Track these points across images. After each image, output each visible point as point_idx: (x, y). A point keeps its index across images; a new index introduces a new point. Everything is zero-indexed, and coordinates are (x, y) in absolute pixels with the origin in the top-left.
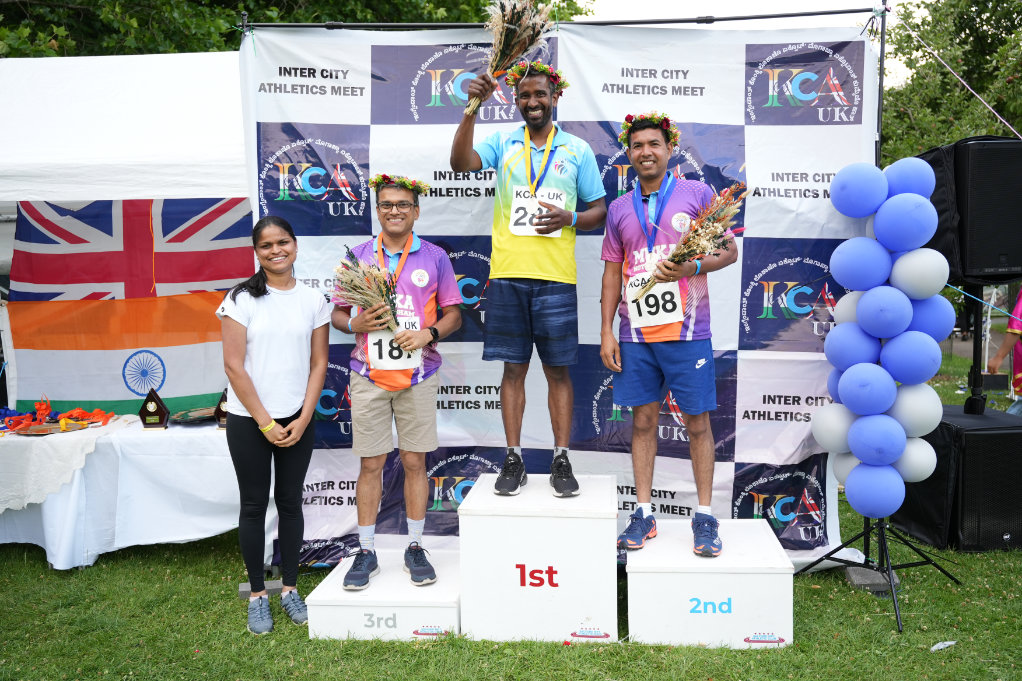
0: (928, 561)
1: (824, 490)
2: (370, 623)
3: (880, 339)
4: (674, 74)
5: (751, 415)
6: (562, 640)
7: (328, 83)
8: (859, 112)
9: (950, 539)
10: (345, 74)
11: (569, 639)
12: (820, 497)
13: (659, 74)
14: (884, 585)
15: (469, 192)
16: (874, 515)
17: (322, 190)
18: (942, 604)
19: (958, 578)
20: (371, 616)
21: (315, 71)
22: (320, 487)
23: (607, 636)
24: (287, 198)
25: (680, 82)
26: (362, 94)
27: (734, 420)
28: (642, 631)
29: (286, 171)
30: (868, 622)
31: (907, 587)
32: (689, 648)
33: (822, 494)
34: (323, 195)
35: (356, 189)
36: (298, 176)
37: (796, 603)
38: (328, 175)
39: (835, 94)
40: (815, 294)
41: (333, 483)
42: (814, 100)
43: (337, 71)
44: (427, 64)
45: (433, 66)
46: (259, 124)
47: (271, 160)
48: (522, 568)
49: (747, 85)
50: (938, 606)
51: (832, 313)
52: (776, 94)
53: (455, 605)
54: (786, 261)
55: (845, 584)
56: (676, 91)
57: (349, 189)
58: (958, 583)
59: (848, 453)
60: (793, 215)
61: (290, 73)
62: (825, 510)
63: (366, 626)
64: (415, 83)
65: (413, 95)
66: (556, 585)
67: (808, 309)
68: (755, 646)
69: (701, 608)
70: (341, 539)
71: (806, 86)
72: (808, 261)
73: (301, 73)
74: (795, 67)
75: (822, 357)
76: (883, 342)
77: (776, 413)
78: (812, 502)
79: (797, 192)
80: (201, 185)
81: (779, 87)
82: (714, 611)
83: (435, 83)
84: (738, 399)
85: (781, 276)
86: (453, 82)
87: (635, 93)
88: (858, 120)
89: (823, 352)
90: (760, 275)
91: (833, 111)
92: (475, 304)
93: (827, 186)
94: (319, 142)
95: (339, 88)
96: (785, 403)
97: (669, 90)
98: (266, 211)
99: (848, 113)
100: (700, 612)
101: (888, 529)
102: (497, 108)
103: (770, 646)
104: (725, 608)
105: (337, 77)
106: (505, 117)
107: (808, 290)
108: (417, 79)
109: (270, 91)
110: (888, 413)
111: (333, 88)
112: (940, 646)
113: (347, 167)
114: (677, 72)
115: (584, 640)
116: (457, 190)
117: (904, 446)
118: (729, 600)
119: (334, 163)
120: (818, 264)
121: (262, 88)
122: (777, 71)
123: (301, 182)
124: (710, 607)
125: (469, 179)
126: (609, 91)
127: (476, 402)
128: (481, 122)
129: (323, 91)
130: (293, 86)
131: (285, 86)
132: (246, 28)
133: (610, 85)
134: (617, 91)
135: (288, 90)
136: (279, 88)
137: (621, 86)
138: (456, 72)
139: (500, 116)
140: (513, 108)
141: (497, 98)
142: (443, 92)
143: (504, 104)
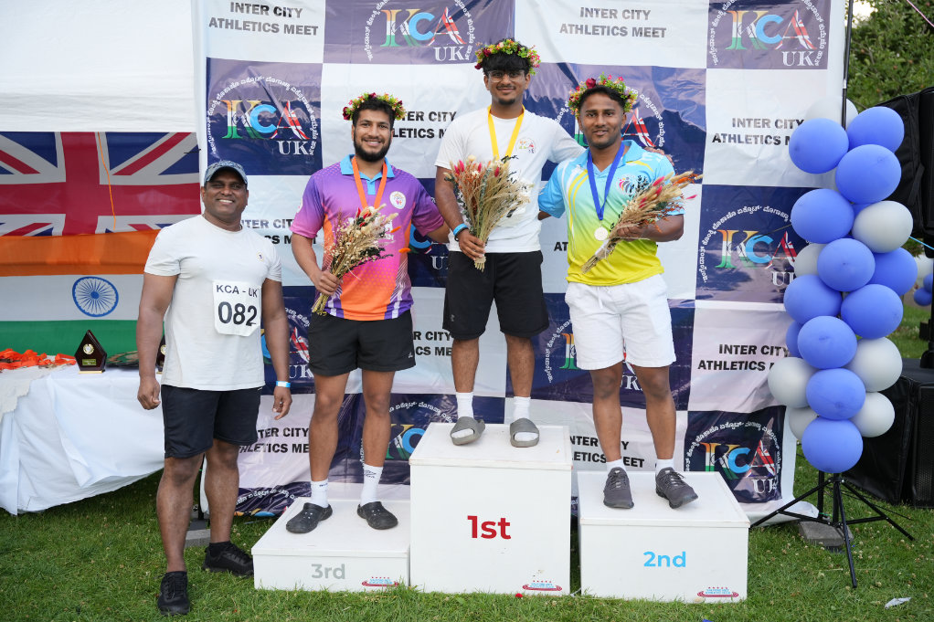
0: (883, 517)
1: (780, 442)
2: (318, 574)
3: (841, 293)
4: (636, 13)
5: (707, 364)
6: (514, 593)
7: (281, 21)
8: (825, 57)
9: (903, 494)
10: (299, 12)
11: (521, 591)
12: (775, 450)
13: (619, 14)
14: (838, 540)
15: (422, 133)
16: (829, 470)
17: (272, 128)
18: (896, 560)
19: (912, 534)
20: (320, 566)
21: (268, 8)
22: (264, 433)
23: (559, 589)
24: (235, 136)
25: (641, 23)
26: (315, 33)
27: (689, 370)
28: (594, 585)
29: (234, 108)
30: (822, 578)
31: (861, 543)
32: (642, 601)
33: (778, 447)
34: (272, 134)
35: (306, 128)
36: (246, 114)
37: (750, 557)
38: (278, 113)
39: (800, 37)
40: (774, 244)
41: (277, 430)
42: (778, 44)
43: (290, 10)
45: (388, 6)
46: (209, 60)
47: (220, 96)
48: (474, 519)
49: (710, 26)
50: (892, 562)
51: (791, 263)
52: (739, 36)
53: (406, 556)
54: (745, 209)
55: (798, 539)
56: (639, 32)
57: (299, 128)
58: (911, 538)
59: (806, 407)
60: (752, 163)
61: (242, 9)
62: (781, 463)
63: (313, 576)
64: (370, 22)
65: (367, 34)
66: (509, 537)
67: (767, 258)
68: (709, 600)
69: (655, 561)
70: (286, 487)
71: (770, 29)
72: (767, 209)
73: (254, 9)
74: (758, 9)
75: (781, 307)
76: (844, 294)
77: (733, 363)
78: (768, 454)
79: (759, 139)
80: (146, 119)
81: (742, 29)
82: (668, 565)
83: (390, 23)
84: (694, 348)
85: (740, 225)
86: (408, 22)
87: (594, 33)
88: (823, 65)
89: (782, 302)
90: (719, 223)
91: (798, 56)
92: (427, 249)
93: (790, 133)
94: (270, 80)
95: (292, 26)
96: (742, 353)
97: (630, 31)
98: (214, 149)
99: (813, 57)
100: (654, 565)
101: (844, 484)
102: (453, 48)
103: (724, 600)
104: (679, 561)
105: (290, 16)
106: (461, 58)
107: (768, 240)
108: (371, 19)
109: (221, 26)
110: (847, 367)
111: (286, 26)
112: (894, 602)
113: (297, 105)
114: (638, 12)
115: (537, 593)
116: (410, 130)
117: (864, 400)
118: (684, 553)
119: (284, 100)
120: (778, 213)
121: (213, 23)
122: (742, 13)
123: (250, 120)
124: (664, 561)
125: (422, 119)
126: (566, 32)
127: (425, 348)
128: (436, 62)
129: (275, 29)
130: (245, 22)
131: (237, 22)
133: (569, 25)
134: (577, 32)
135: (241, 25)
136: (230, 24)
137: (579, 27)
138: (412, 11)
139: (456, 56)
140: (470, 48)
141: (453, 38)
142: (398, 33)
143: (460, 45)
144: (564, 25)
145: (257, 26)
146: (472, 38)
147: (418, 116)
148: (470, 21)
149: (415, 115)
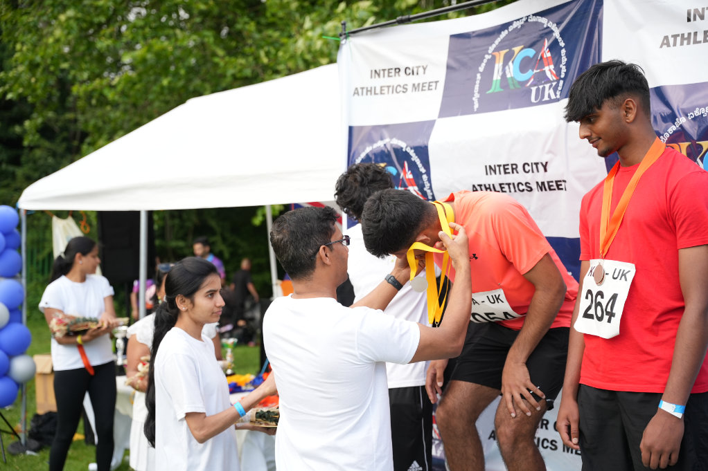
7: (410, 80)
10: (425, 69)
15: (521, 187)
21: (400, 70)
26: (436, 89)
35: (421, 188)
38: (398, 174)
43: (418, 67)
44: (494, 46)
45: (498, 49)
46: (351, 129)
57: (416, 188)
61: (379, 75)
64: (481, 69)
65: (478, 82)
73: (389, 73)
83: (498, 66)
86: (512, 62)
87: (705, 42)
94: (393, 141)
95: (419, 84)
102: (547, 86)
105: (417, 74)
106: (553, 97)
108: (483, 65)
109: (362, 94)
121: (356, 92)
125: (517, 172)
126: (669, 46)
127: (552, 441)
128: (532, 105)
129: (405, 90)
130: (381, 87)
131: (375, 88)
132: (343, 36)
133: (672, 36)
134: (682, 44)
135: (378, 91)
136: (370, 91)
137: (686, 36)
138: (516, 49)
139: (549, 96)
141: (548, 74)
142: (504, 76)
143: (554, 81)
144: (666, 38)
145: (391, 89)
146: (564, 70)
147: (513, 169)
148: (563, 51)
149: (510, 167)
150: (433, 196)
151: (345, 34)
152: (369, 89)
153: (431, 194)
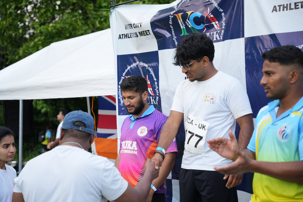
21: (132, 25)
35: (154, 89)
45: (176, 13)
46: (117, 56)
47: (124, 74)
57: (151, 89)
61: (128, 27)
64: (171, 23)
87: (296, 8)
94: (141, 63)
98: (122, 102)
108: (171, 21)
109: (123, 38)
126: (276, 11)
131: (128, 34)
132: (112, 8)
133: (278, 6)
134: (283, 10)
135: (129, 36)
136: (126, 36)
137: (285, 6)
139: (216, 38)
140: (223, 31)
141: (215, 26)
143: (219, 30)
144: (275, 7)
146: (224, 25)
148: (223, 15)
150: (159, 93)
151: (113, 6)
152: (126, 35)
153: (158, 92)
